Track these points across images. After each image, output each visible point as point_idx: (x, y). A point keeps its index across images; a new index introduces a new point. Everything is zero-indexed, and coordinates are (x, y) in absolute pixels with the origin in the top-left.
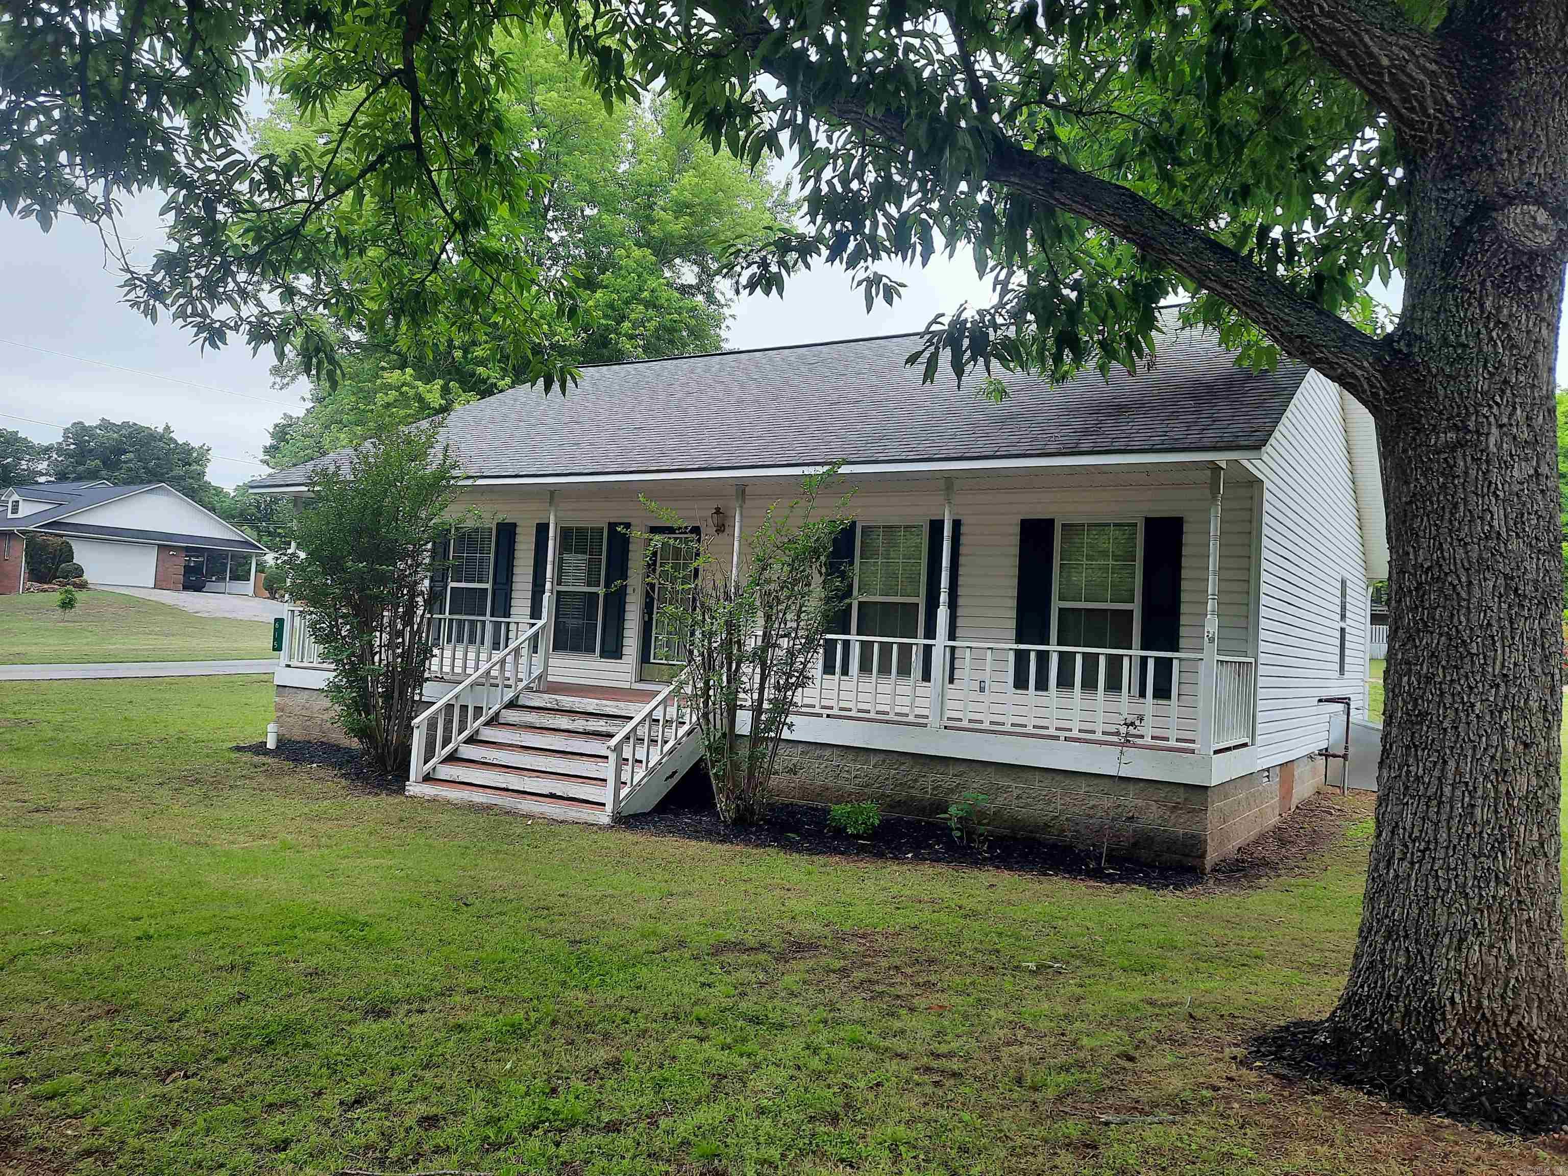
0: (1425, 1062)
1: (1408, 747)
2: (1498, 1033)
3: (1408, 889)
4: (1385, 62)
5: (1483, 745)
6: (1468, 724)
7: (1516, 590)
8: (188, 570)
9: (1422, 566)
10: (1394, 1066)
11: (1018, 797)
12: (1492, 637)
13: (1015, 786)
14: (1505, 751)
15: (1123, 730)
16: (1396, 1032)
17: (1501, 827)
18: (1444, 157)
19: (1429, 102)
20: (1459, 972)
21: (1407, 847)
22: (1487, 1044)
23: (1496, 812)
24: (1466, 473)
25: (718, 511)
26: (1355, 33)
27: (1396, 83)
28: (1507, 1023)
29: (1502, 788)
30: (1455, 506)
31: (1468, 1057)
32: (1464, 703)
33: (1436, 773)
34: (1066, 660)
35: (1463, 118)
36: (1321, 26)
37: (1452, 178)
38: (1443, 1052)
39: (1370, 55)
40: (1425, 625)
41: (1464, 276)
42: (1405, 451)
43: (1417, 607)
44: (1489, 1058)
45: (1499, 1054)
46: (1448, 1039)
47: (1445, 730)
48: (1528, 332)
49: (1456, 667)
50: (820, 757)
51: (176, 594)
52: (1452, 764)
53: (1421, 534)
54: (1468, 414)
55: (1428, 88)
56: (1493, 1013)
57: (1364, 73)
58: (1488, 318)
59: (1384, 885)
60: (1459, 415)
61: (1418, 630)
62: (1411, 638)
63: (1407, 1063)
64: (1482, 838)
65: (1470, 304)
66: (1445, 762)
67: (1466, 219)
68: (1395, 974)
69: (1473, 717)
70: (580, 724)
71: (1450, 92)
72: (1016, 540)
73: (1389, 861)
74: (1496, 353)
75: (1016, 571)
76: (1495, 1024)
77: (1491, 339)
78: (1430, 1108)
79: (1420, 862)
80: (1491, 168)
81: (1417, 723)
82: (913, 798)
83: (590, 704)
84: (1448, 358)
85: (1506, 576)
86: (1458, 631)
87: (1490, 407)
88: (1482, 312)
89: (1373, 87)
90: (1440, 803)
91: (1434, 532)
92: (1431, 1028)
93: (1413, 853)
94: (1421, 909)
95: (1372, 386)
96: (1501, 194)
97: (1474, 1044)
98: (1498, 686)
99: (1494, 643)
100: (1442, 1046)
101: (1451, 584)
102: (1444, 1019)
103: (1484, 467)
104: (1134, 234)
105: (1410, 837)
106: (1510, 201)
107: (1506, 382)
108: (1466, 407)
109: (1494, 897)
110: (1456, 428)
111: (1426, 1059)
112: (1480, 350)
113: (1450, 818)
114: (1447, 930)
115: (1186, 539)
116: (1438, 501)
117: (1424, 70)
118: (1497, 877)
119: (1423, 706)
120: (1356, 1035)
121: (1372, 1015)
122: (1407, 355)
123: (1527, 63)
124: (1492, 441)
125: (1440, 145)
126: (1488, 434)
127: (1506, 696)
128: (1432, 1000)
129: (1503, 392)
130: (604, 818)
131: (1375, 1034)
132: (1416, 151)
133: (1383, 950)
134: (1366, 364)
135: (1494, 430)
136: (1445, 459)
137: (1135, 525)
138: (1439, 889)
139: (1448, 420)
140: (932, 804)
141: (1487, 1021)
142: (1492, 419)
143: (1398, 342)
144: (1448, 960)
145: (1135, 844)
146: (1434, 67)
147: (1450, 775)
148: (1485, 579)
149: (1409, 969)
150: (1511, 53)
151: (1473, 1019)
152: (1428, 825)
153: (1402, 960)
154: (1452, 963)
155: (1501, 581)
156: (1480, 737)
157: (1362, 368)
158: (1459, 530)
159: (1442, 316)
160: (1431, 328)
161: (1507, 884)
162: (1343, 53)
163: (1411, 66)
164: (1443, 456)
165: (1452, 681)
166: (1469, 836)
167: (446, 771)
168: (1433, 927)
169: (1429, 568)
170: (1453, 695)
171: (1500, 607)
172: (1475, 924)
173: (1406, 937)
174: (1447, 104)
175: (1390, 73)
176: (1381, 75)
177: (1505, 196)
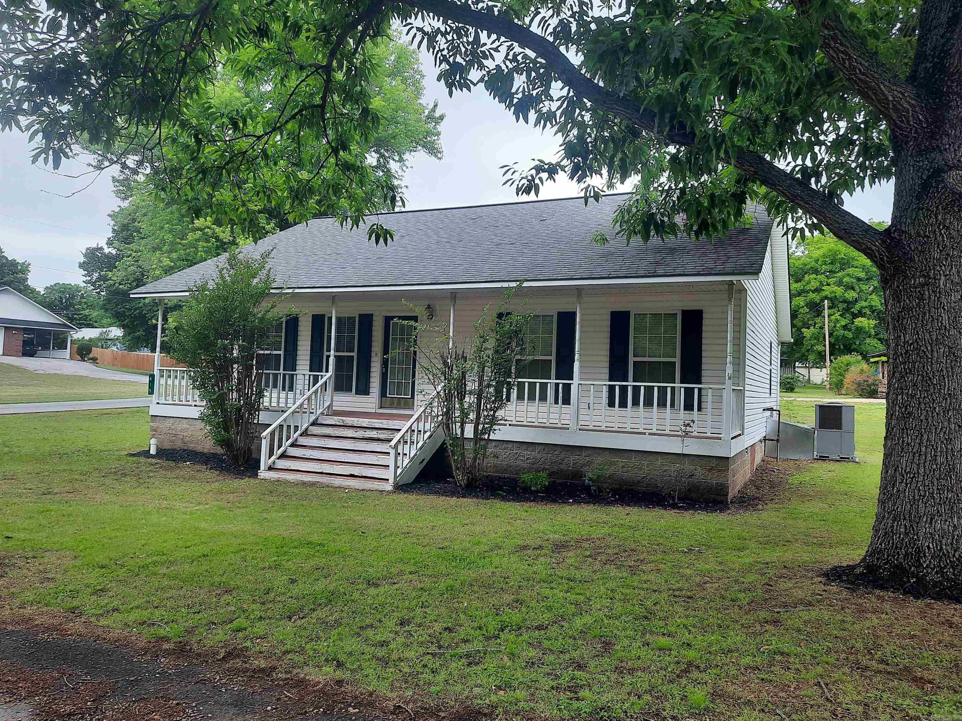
0: (917, 576)
1: (903, 429)
2: (950, 561)
3: (905, 497)
4: (891, 98)
5: (940, 427)
6: (933, 417)
7: (954, 354)
8: (25, 343)
9: (908, 342)
10: (901, 580)
11: (623, 467)
12: (943, 376)
13: (621, 461)
14: (950, 429)
15: (683, 428)
16: (901, 563)
17: (949, 465)
18: (919, 146)
19: (911, 118)
20: (931, 534)
21: (903, 476)
22: (946, 566)
23: (947, 458)
24: (930, 298)
25: (429, 307)
26: (876, 84)
27: (895, 109)
28: (954, 556)
29: (949, 447)
30: (925, 314)
31: (937, 573)
32: (930, 408)
33: (918, 441)
34: (636, 390)
35: (927, 127)
36: (860, 79)
37: (922, 156)
38: (925, 571)
39: (883, 94)
40: (910, 370)
41: (928, 204)
42: (898, 287)
43: (906, 362)
44: (947, 572)
45: (951, 570)
46: (927, 565)
47: (922, 421)
48: (958, 231)
49: (926, 390)
50: (505, 449)
51: (19, 359)
52: (925, 437)
53: (907, 327)
54: (930, 269)
55: (911, 112)
56: (948, 552)
57: (880, 103)
58: (940, 224)
59: (891, 495)
60: (925, 270)
61: (906, 373)
62: (903, 377)
63: (908, 578)
64: (940, 471)
65: (931, 217)
66: (922, 436)
67: (929, 176)
68: (899, 537)
69: (935, 414)
70: (360, 434)
71: (922, 115)
72: (608, 323)
73: (893, 484)
74: (943, 241)
75: (608, 340)
76: (949, 557)
77: (941, 234)
78: (923, 596)
79: (911, 484)
80: (941, 151)
81: (907, 418)
82: (561, 470)
83: (365, 422)
84: (920, 242)
85: (949, 347)
86: (927, 373)
87: (941, 266)
88: (937, 221)
89: (883, 110)
90: (920, 455)
91: (914, 326)
92: (918, 560)
93: (906, 480)
94: (911, 506)
95: (880, 255)
96: (946, 165)
97: (939, 566)
98: (946, 399)
99: (944, 379)
100: (924, 568)
101: (923, 351)
102: (925, 556)
103: (938, 295)
104: (760, 176)
105: (905, 471)
106: (950, 169)
107: (948, 255)
108: (929, 267)
109: (947, 498)
110: (924, 276)
111: (917, 575)
112: (936, 239)
113: (925, 462)
114: (924, 514)
115: (705, 322)
116: (916, 311)
117: (909, 103)
118: (948, 488)
119: (910, 409)
120: (880, 567)
121: (888, 557)
122: (899, 240)
123: (957, 102)
124: (941, 282)
125: (916, 139)
126: (940, 279)
127: (950, 404)
128: (918, 548)
129: (947, 259)
130: (389, 487)
131: (890, 565)
132: (902, 141)
133: (893, 526)
134: (877, 244)
135: (943, 277)
136: (919, 291)
137: (676, 314)
138: (921, 495)
139: (920, 272)
140: (573, 473)
141: (945, 556)
142: (941, 272)
143: (894, 234)
144: (926, 528)
145: (689, 490)
146: (913, 102)
147: (925, 442)
148: (940, 349)
149: (907, 534)
150: (949, 97)
151: (939, 555)
152: (914, 465)
153: (902, 530)
154: (928, 530)
155: (947, 349)
156: (939, 423)
157: (875, 245)
158: (926, 325)
159: (917, 222)
160: (911, 228)
161: (952, 492)
162: (870, 93)
163: (903, 100)
164: (918, 290)
165: (924, 397)
166: (934, 470)
167: (282, 464)
168: (918, 513)
169: (911, 344)
170: (925, 404)
171: (946, 362)
172: (938, 511)
173: (905, 519)
174: (920, 120)
175: (893, 104)
176: (888, 104)
177: (948, 166)
